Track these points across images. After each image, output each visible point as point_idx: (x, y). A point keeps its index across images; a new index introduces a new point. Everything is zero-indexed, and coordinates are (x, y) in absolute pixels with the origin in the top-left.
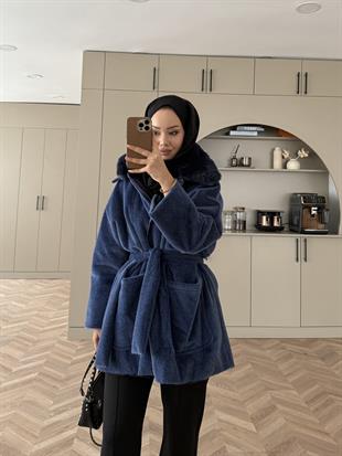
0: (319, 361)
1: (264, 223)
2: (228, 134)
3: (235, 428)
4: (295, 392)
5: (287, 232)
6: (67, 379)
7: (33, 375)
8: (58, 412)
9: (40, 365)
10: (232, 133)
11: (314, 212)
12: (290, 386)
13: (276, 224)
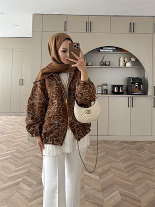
0: (136, 151)
1: (116, 91)
2: (99, 51)
3: (91, 178)
4: (121, 164)
5: (125, 94)
6: (24, 158)
7: (9, 156)
8: (16, 171)
9: (13, 152)
10: (101, 50)
11: (137, 85)
12: (120, 161)
13: (120, 91)
